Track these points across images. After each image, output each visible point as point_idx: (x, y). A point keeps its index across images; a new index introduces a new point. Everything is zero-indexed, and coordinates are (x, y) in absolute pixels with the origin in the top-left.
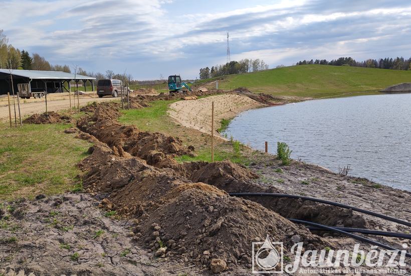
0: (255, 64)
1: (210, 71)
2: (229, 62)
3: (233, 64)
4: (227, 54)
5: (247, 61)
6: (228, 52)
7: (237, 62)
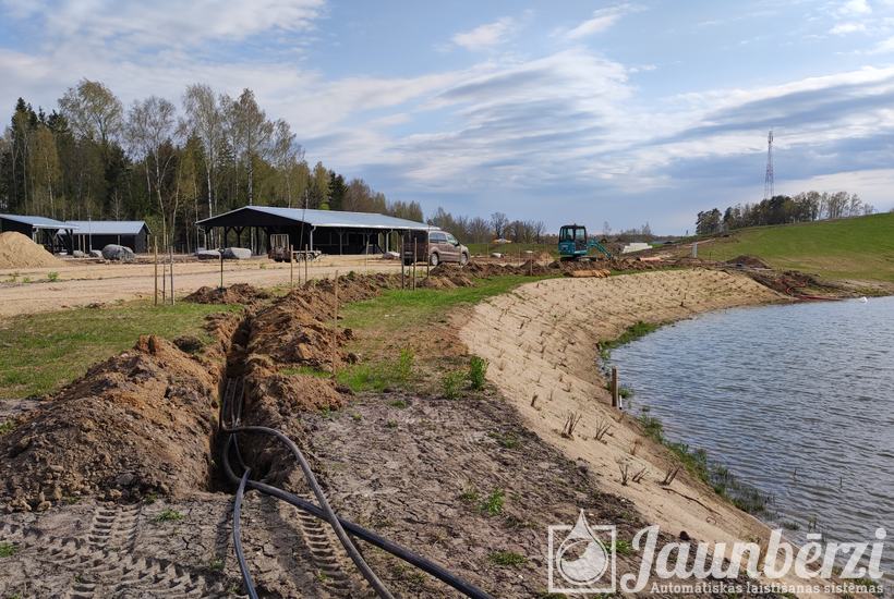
0: (836, 202)
1: (721, 218)
2: (770, 198)
3: (778, 202)
4: (767, 180)
5: (816, 195)
6: (770, 176)
7: (788, 199)
